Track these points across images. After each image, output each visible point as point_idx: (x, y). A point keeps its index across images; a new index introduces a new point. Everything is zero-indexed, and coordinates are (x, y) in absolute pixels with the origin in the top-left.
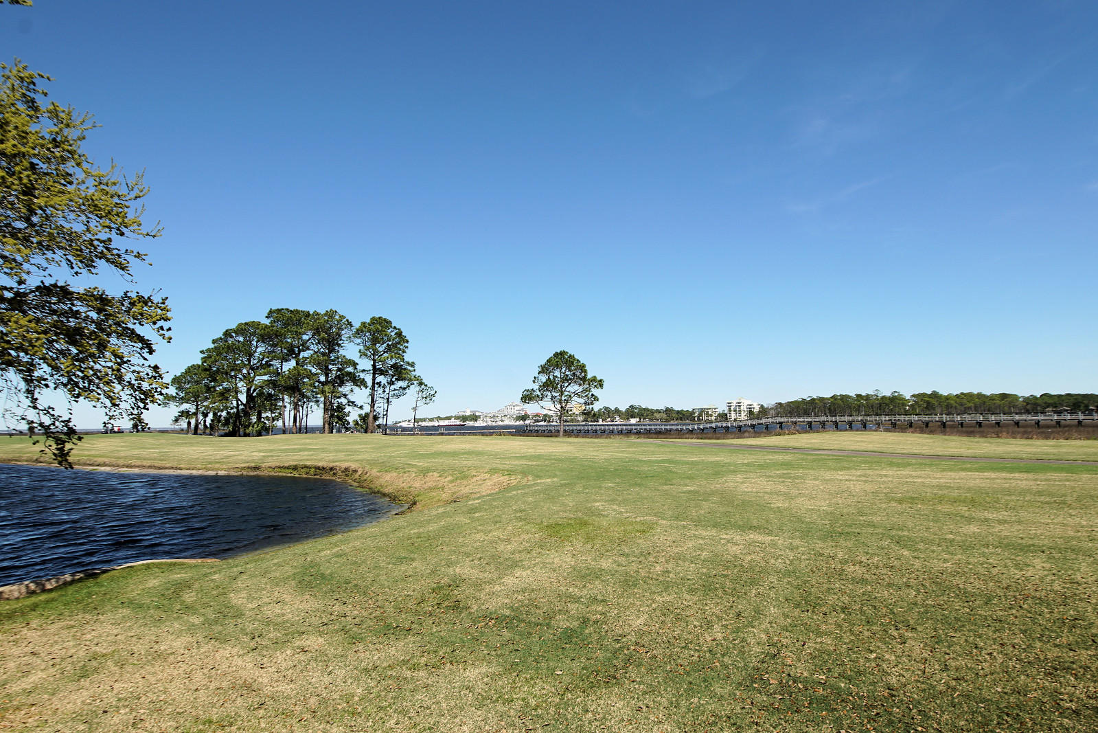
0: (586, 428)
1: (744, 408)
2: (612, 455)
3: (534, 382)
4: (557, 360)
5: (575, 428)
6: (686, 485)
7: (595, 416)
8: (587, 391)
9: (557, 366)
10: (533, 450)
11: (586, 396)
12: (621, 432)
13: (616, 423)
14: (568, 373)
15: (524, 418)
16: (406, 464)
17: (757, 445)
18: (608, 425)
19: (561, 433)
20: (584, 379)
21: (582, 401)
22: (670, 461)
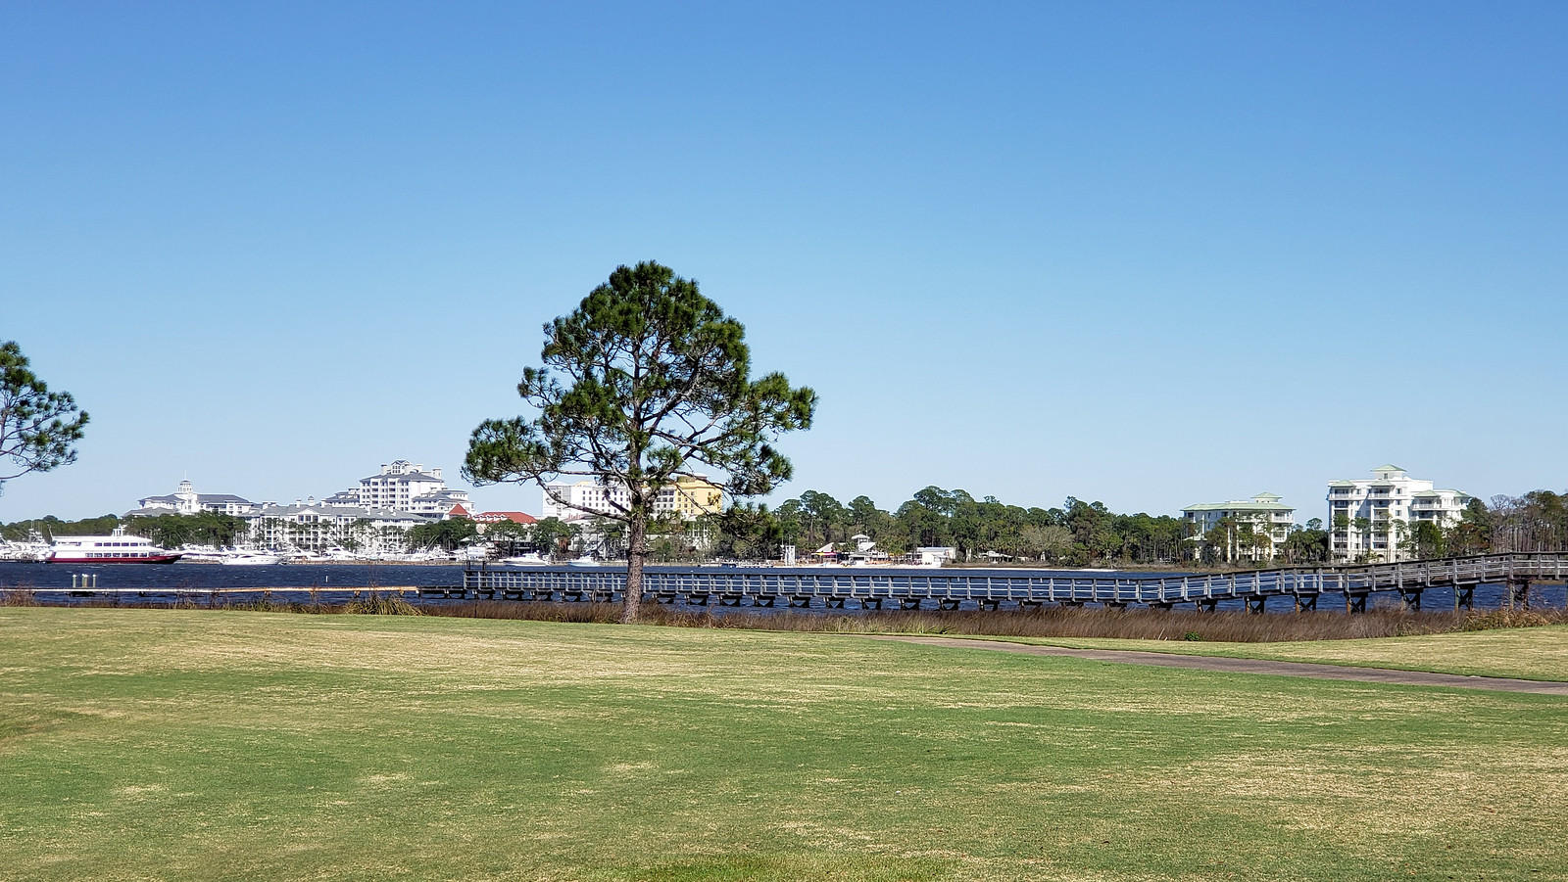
0: (730, 586)
1: (1400, 511)
2: (838, 692)
3: (524, 390)
4: (623, 304)
5: (680, 583)
6: (1072, 782)
7: (769, 535)
8: (743, 437)
9: (626, 328)
10: (536, 671)
11: (742, 455)
12: (875, 608)
13: (860, 565)
14: (666, 358)
15: (451, 532)
16: (56, 714)
17: (1363, 665)
18: (820, 575)
19: (632, 608)
20: (733, 387)
21: (723, 476)
22: (1038, 714)
